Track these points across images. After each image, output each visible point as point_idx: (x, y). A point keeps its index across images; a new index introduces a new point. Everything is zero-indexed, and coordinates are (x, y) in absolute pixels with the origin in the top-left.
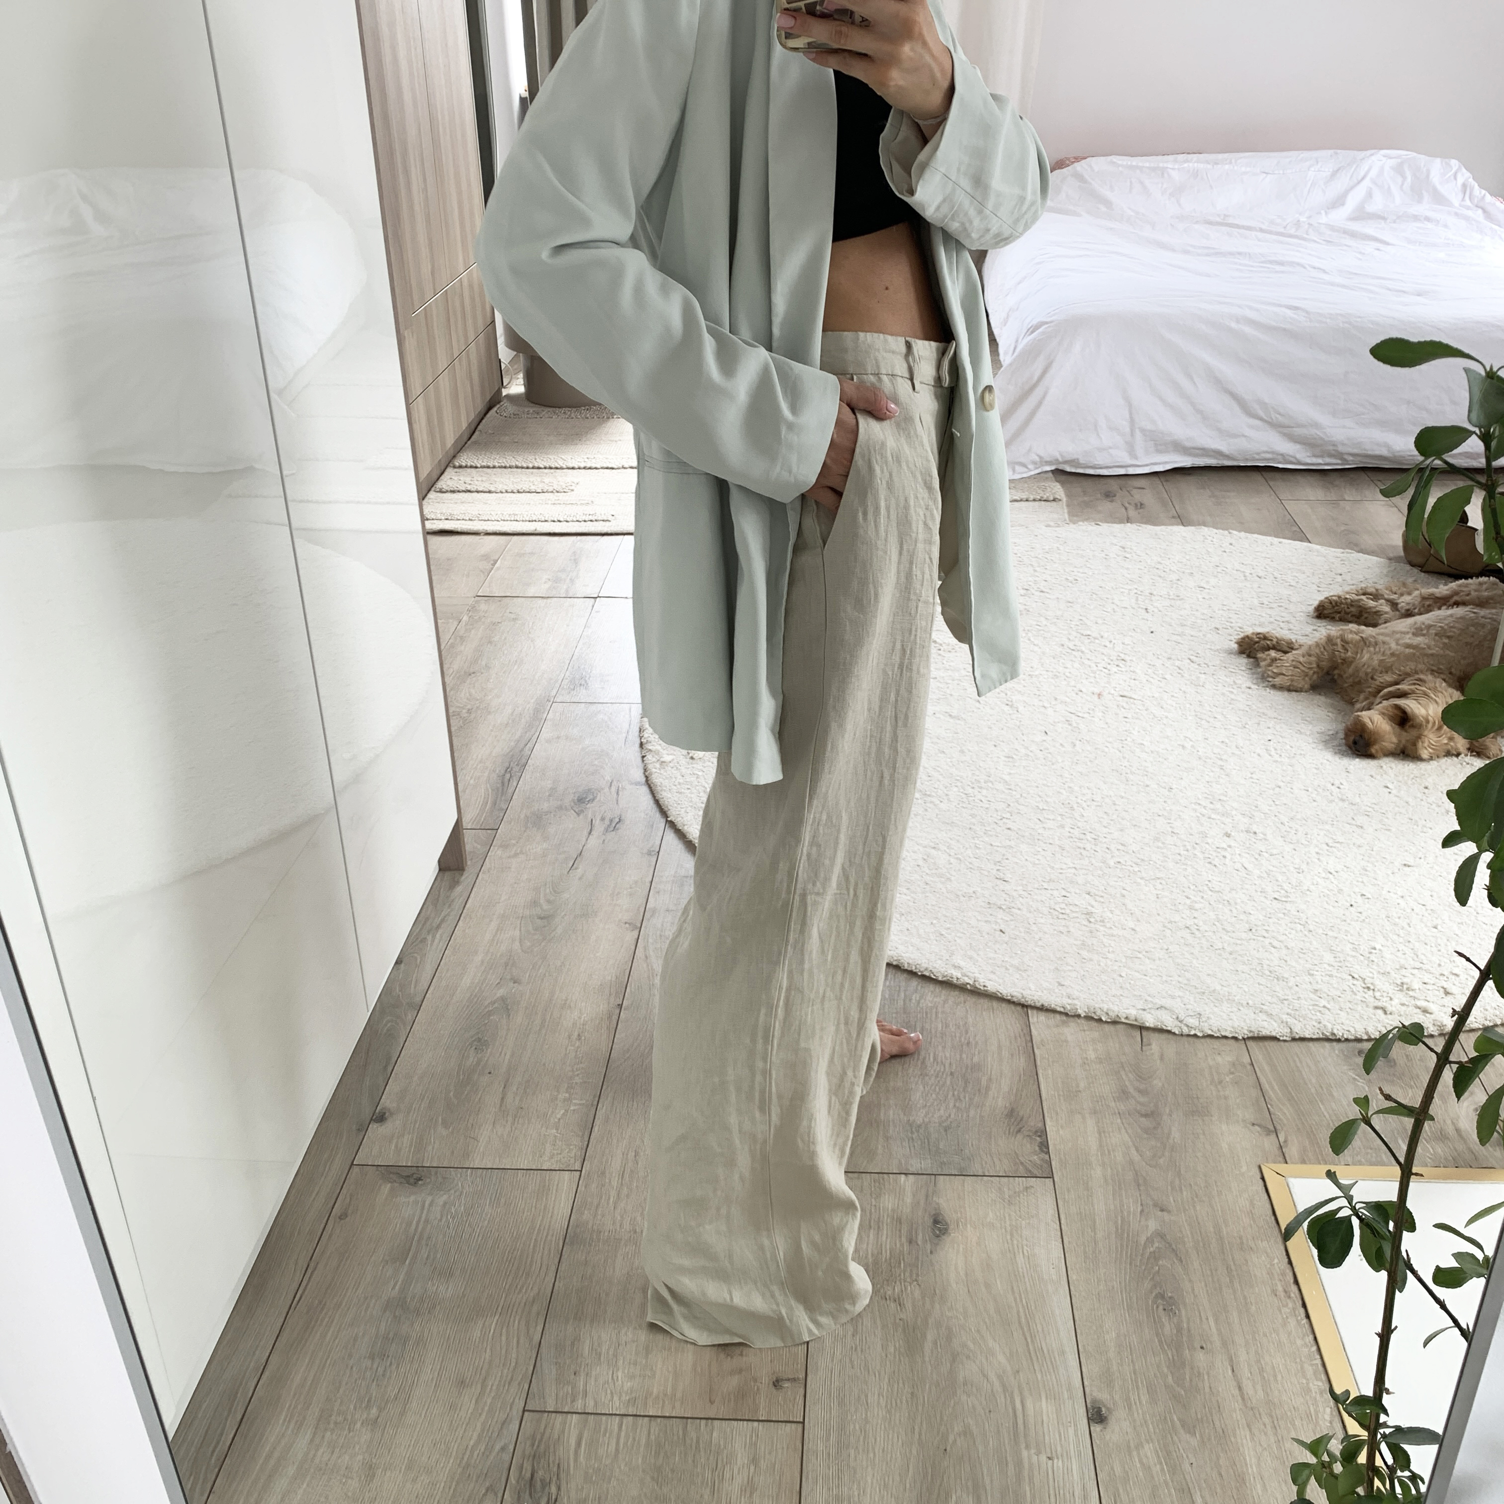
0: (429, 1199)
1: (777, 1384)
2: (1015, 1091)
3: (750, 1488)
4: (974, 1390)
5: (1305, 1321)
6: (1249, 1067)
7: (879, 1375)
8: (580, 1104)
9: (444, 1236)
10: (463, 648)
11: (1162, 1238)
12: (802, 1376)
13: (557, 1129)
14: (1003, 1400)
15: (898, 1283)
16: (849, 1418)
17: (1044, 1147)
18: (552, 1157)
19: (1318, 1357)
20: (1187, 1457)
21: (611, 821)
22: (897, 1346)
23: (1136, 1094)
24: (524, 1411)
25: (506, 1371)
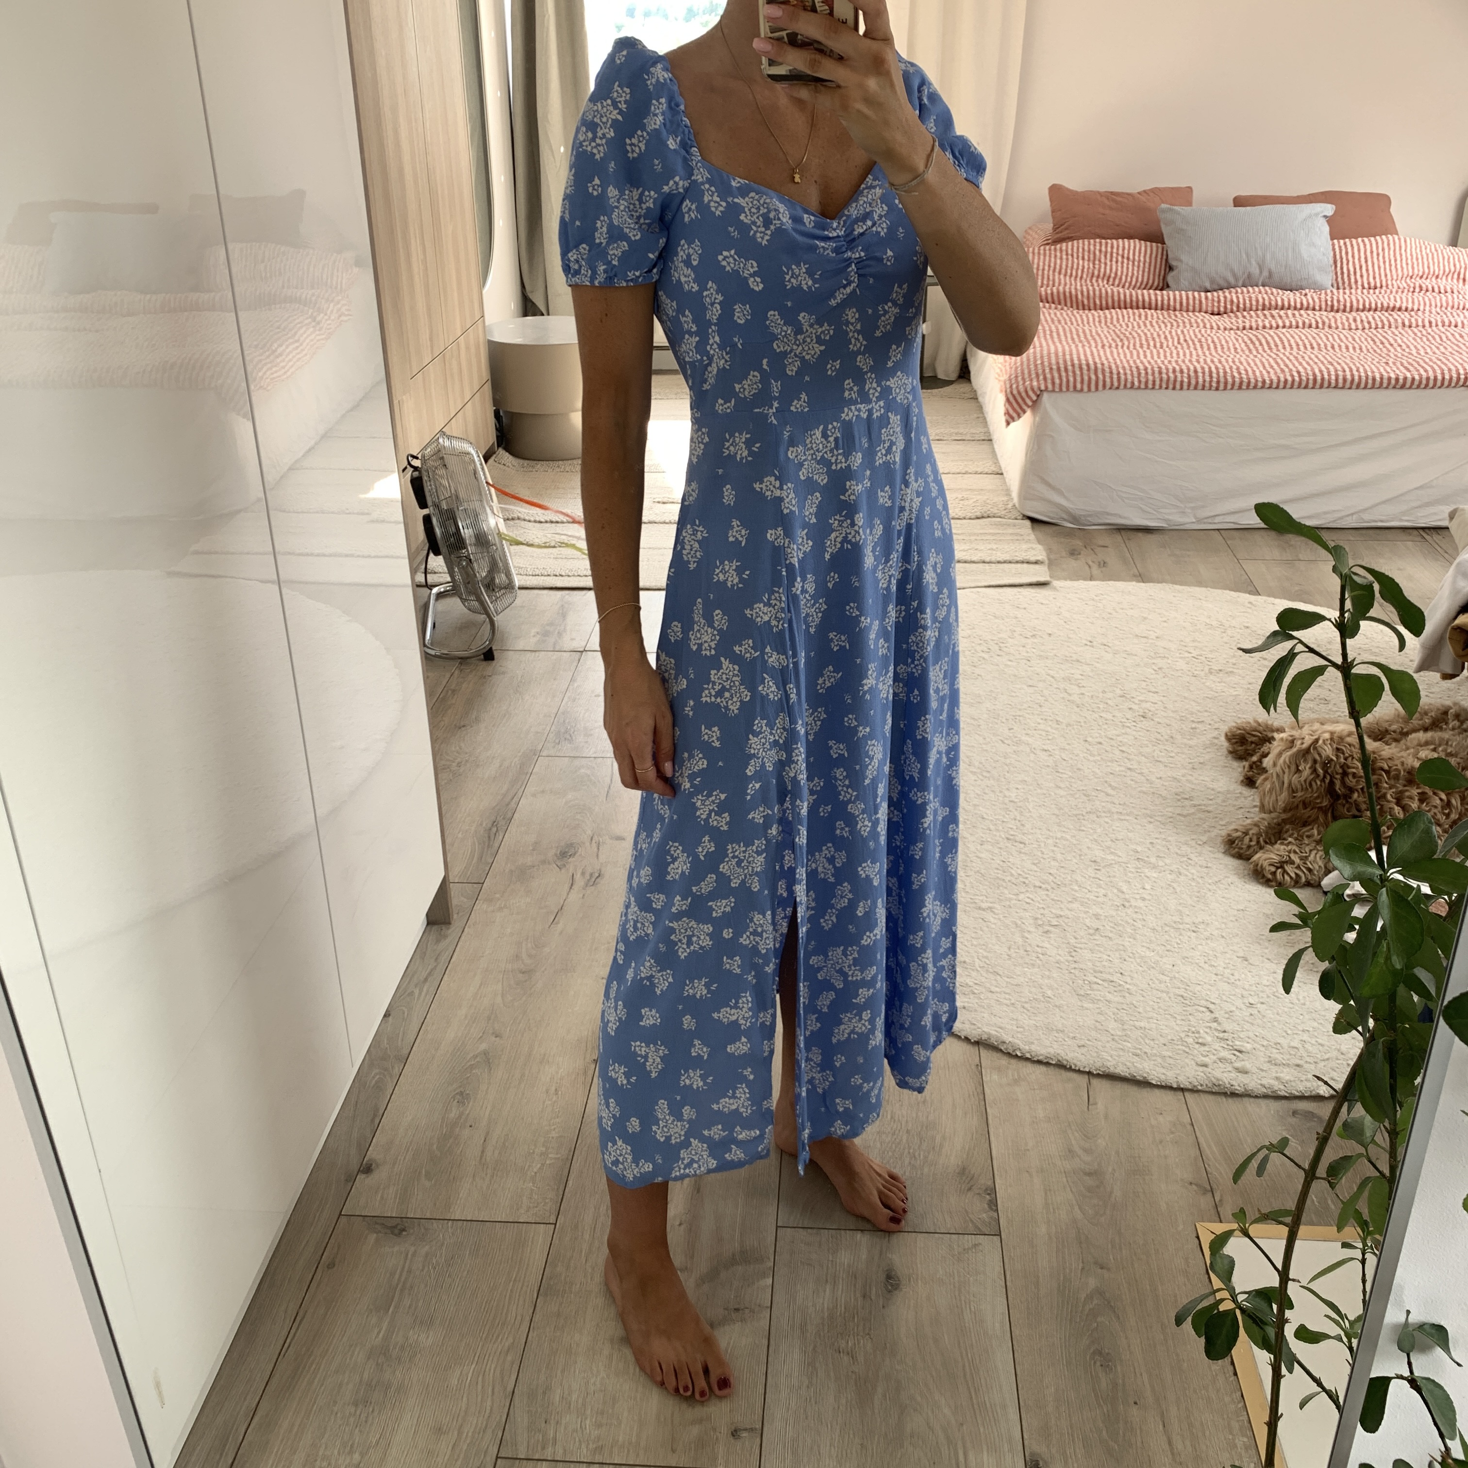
0: (412, 1249)
1: (735, 1433)
2: (967, 1147)
4: (921, 1443)
5: (1233, 1378)
6: (1189, 1127)
7: (831, 1425)
8: (555, 1159)
9: (426, 1285)
10: (454, 701)
11: (1101, 1295)
12: (759, 1426)
13: (533, 1183)
14: (947, 1452)
15: (851, 1336)
17: (993, 1204)
18: (528, 1211)
19: (1244, 1413)
21: (591, 875)
22: (849, 1398)
23: (1080, 1152)
24: (497, 1458)
25: (481, 1418)
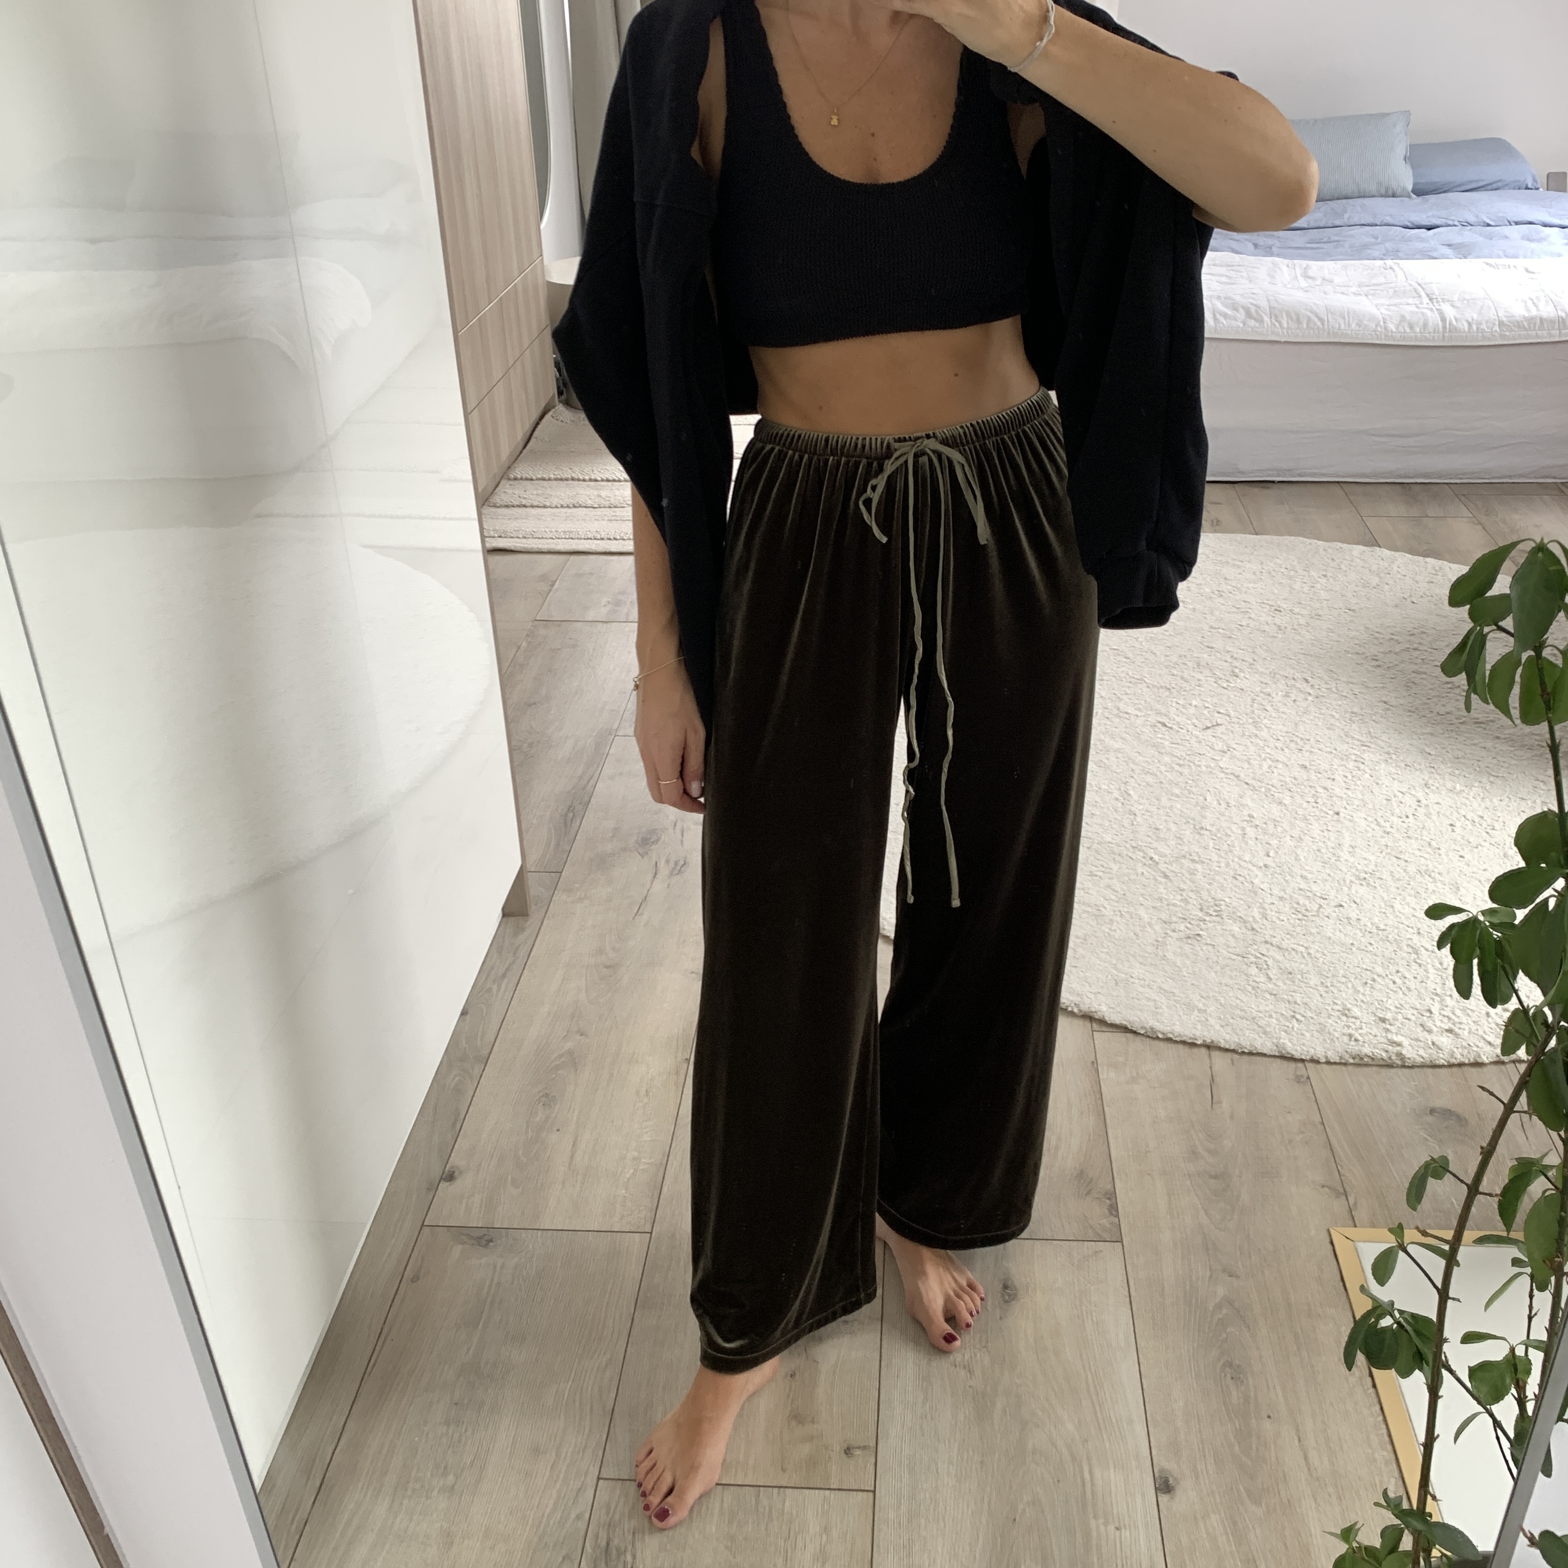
0: (501, 1260)
1: (848, 1451)
2: (1084, 1149)
3: (822, 1556)
4: (1043, 1458)
5: (1372, 1390)
6: (1320, 1127)
7: (949, 1442)
8: (649, 1163)
9: (517, 1298)
10: (522, 677)
11: (1231, 1304)
12: (873, 1444)
13: (627, 1190)
14: (1072, 1470)
16: (920, 1486)
17: (1114, 1210)
18: (622, 1218)
19: (1384, 1426)
20: (1253, 1528)
21: (676, 863)
22: (967, 1414)
23: (1205, 1154)
24: (599, 1479)
25: (580, 1437)
